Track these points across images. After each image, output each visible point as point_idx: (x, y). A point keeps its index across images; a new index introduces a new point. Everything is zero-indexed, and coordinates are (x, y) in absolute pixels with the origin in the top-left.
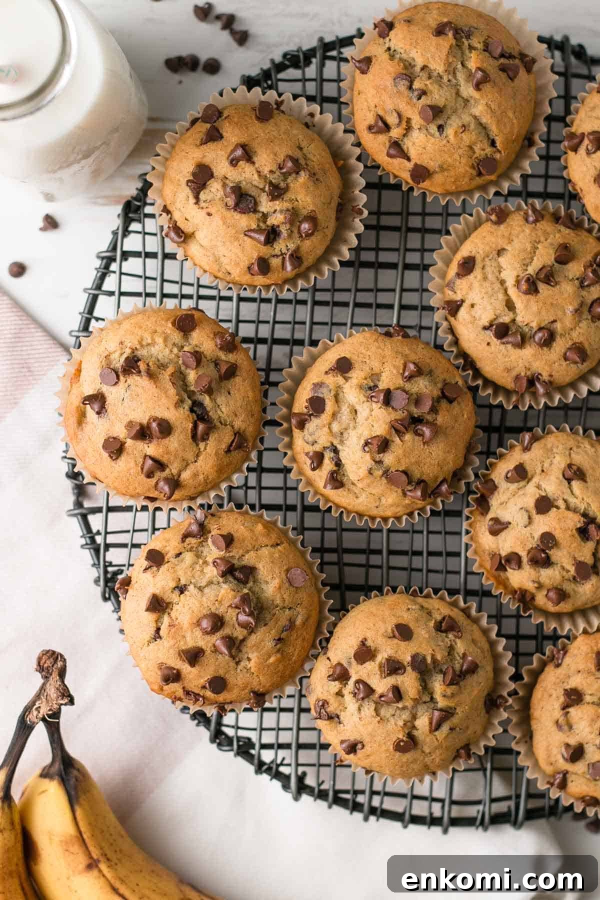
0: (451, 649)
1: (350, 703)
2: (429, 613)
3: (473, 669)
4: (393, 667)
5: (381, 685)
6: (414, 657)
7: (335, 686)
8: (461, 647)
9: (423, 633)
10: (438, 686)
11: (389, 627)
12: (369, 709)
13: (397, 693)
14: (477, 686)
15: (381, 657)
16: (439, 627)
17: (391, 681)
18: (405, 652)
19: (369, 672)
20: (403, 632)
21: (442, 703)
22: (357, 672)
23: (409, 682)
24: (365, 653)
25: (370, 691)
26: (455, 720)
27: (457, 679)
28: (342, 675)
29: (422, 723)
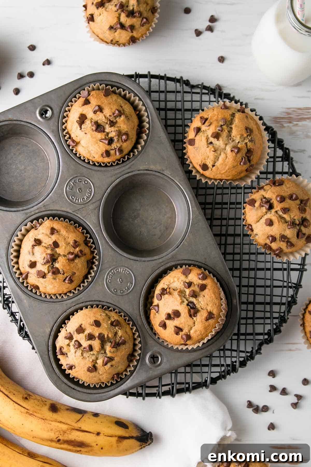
0: (116, 334)
1: (72, 349)
2: (109, 318)
3: (124, 343)
4: (91, 337)
5: (85, 344)
6: (100, 334)
7: (67, 341)
8: (120, 333)
9: (105, 325)
10: (108, 347)
11: (92, 321)
12: (79, 352)
13: (91, 348)
14: (125, 350)
15: (87, 332)
16: (112, 324)
17: (89, 342)
18: (96, 332)
19: (81, 338)
20: (97, 324)
21: (109, 354)
22: (76, 337)
23: (96, 344)
24: (80, 330)
25: (80, 345)
26: (113, 362)
27: (117, 345)
28: (70, 338)
29: (100, 362)
